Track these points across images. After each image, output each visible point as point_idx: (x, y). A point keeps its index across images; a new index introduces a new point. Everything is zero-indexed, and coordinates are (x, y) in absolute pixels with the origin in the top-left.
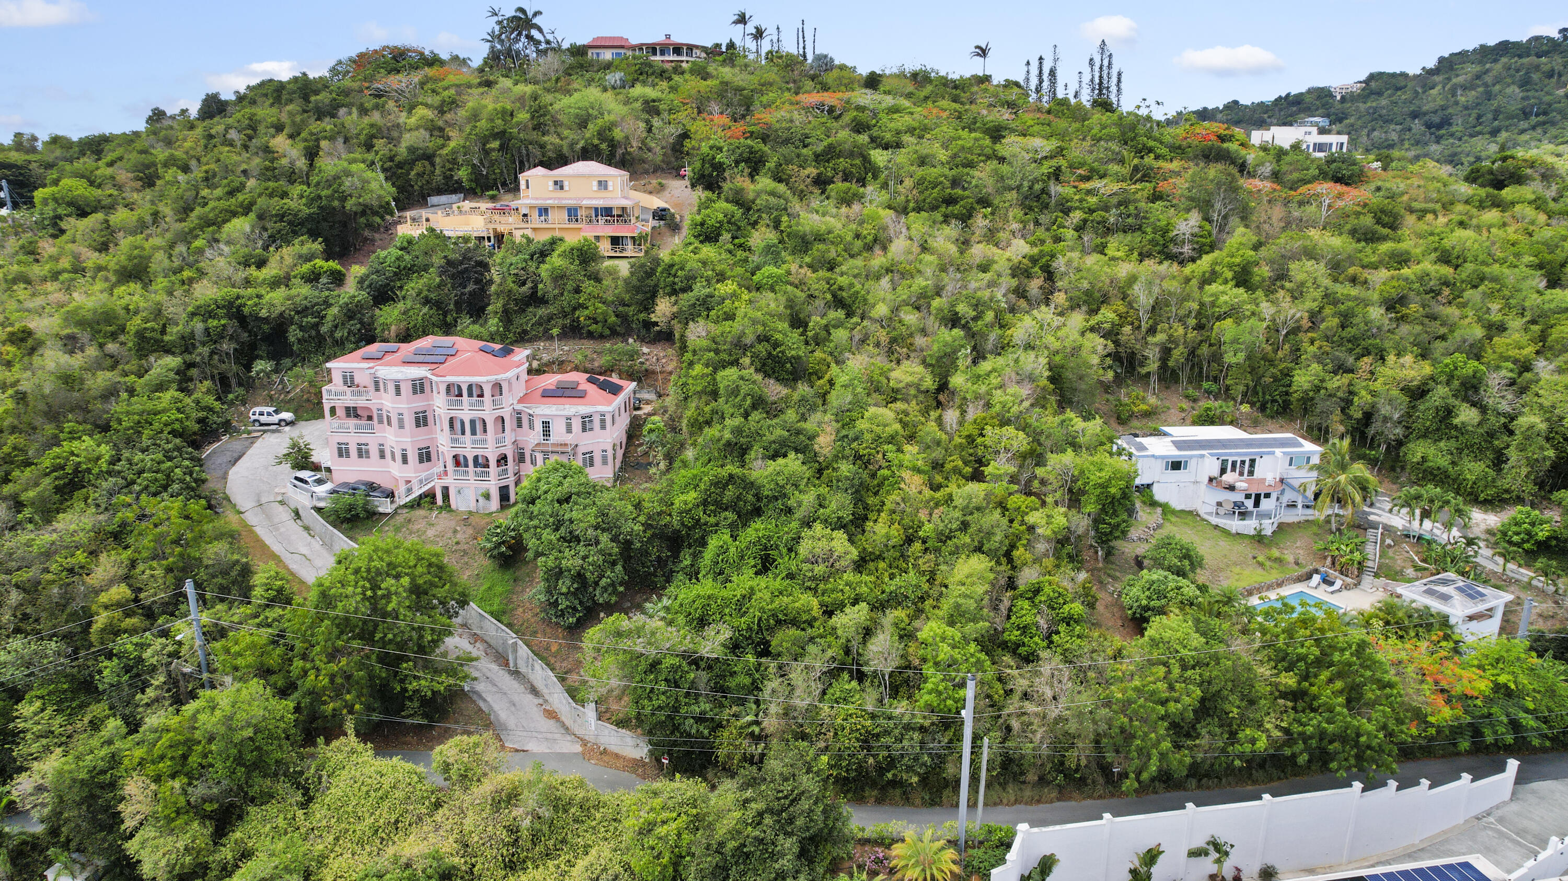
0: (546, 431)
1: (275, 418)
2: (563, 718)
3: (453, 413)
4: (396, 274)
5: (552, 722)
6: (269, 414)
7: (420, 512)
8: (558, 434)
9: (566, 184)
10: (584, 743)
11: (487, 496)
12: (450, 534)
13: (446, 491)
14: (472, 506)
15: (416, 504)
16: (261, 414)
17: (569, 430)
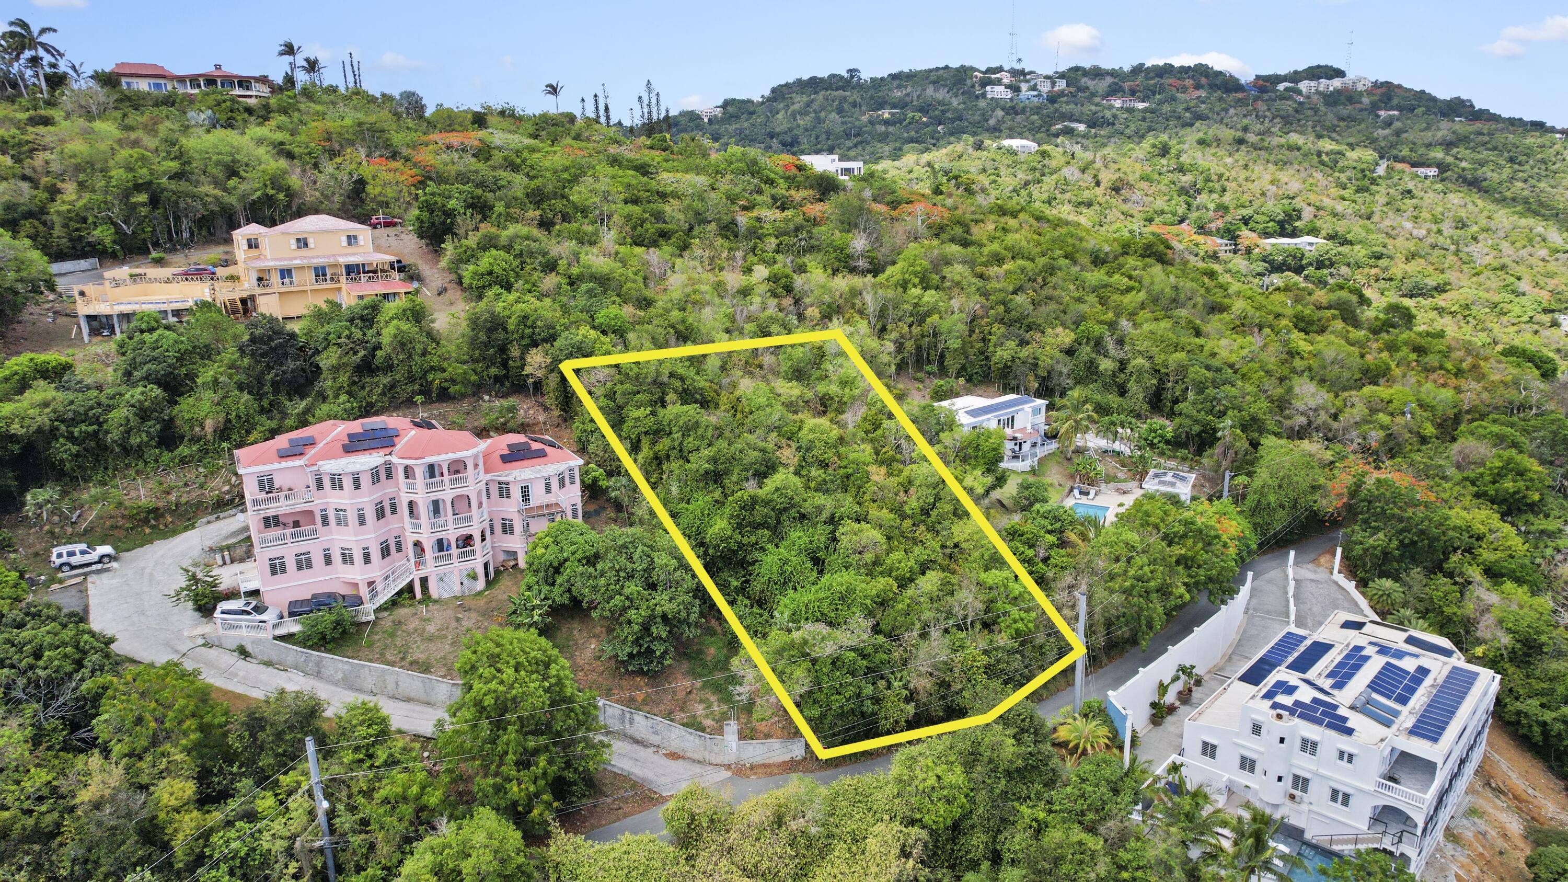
0: (526, 496)
1: (94, 556)
2: (689, 755)
3: (434, 496)
4: (178, 359)
5: (680, 762)
6: (83, 552)
7: (402, 612)
8: (538, 497)
9: (311, 242)
10: (728, 767)
11: (474, 577)
12: (454, 624)
13: (424, 581)
14: (457, 590)
15: (393, 603)
16: (71, 554)
17: (548, 489)
